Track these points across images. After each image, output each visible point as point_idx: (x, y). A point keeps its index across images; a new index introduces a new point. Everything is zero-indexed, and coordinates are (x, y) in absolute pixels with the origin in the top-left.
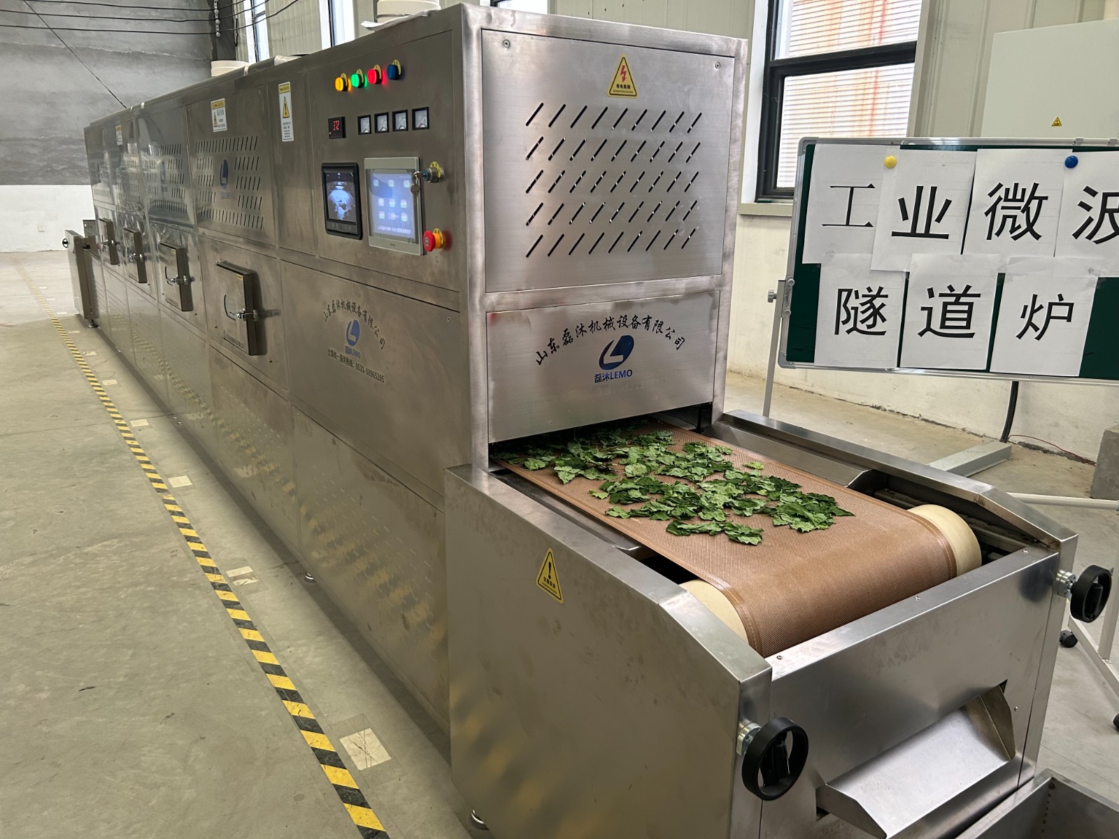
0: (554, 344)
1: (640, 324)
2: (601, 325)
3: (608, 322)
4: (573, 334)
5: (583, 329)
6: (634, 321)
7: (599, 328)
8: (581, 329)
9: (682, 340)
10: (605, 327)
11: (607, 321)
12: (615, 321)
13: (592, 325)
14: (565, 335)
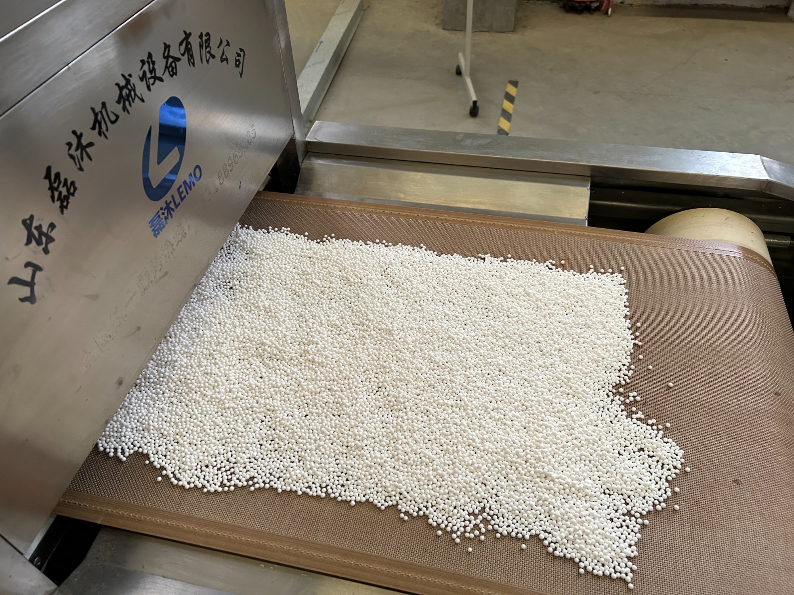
0: (39, 228)
1: (179, 60)
2: (114, 107)
3: (125, 92)
4: (68, 171)
5: (84, 142)
6: (167, 58)
7: (113, 118)
8: (80, 146)
9: (242, 54)
10: (124, 108)
11: (121, 89)
12: (135, 80)
13: (96, 121)
14: (52, 189)
